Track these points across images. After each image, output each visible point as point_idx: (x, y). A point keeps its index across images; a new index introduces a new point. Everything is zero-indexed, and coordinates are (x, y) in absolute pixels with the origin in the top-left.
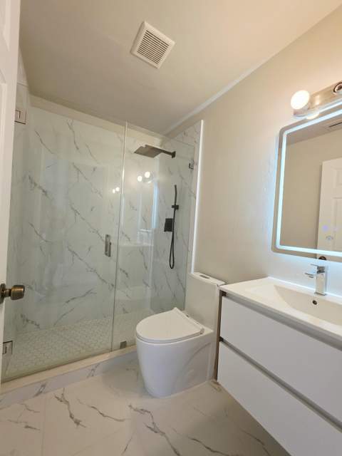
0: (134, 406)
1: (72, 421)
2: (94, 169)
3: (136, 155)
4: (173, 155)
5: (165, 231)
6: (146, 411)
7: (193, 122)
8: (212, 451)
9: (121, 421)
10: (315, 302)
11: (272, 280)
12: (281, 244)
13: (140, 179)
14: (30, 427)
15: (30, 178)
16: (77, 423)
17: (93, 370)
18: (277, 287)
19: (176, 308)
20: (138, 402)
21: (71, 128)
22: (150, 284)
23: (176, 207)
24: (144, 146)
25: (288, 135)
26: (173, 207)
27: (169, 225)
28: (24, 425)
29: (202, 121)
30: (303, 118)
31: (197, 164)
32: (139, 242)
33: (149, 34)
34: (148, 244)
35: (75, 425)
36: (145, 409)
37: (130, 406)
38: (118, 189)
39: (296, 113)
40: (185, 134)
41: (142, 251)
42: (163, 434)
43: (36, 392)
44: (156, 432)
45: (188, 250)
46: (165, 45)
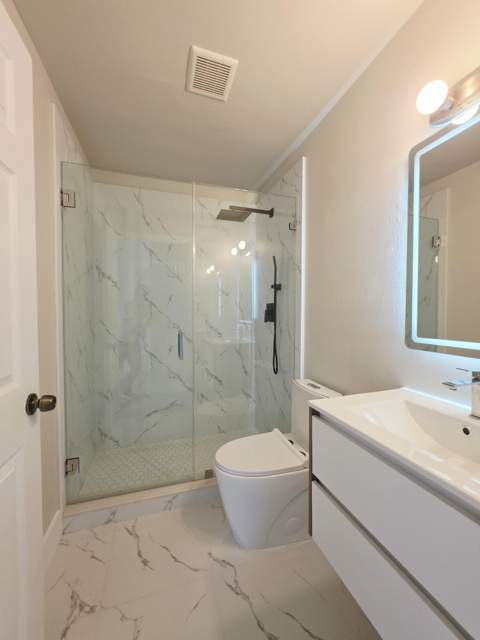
0: (214, 555)
1: (140, 560)
2: (170, 248)
3: (219, 221)
4: (271, 213)
5: (266, 321)
6: (228, 564)
7: (292, 163)
8: (312, 636)
9: (196, 570)
10: (466, 431)
11: (407, 392)
12: (419, 335)
13: (234, 252)
14: (97, 559)
15: (97, 267)
16: (145, 563)
17: (170, 501)
18: (409, 404)
19: (276, 430)
20: (221, 551)
21: (138, 200)
22: (253, 395)
23: (277, 287)
24: (228, 208)
25: (423, 158)
26: (272, 287)
27: (271, 313)
28: (90, 554)
29: (304, 158)
30: (446, 124)
31: (300, 223)
32: (238, 338)
33: (202, 60)
34: (249, 340)
35: (142, 565)
36: (227, 560)
37: (210, 554)
38: (212, 268)
39: (434, 119)
40: (283, 180)
41: (239, 350)
42: (246, 597)
43: (106, 519)
44: (237, 593)
45: (295, 348)
46: (227, 68)
